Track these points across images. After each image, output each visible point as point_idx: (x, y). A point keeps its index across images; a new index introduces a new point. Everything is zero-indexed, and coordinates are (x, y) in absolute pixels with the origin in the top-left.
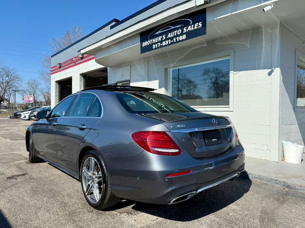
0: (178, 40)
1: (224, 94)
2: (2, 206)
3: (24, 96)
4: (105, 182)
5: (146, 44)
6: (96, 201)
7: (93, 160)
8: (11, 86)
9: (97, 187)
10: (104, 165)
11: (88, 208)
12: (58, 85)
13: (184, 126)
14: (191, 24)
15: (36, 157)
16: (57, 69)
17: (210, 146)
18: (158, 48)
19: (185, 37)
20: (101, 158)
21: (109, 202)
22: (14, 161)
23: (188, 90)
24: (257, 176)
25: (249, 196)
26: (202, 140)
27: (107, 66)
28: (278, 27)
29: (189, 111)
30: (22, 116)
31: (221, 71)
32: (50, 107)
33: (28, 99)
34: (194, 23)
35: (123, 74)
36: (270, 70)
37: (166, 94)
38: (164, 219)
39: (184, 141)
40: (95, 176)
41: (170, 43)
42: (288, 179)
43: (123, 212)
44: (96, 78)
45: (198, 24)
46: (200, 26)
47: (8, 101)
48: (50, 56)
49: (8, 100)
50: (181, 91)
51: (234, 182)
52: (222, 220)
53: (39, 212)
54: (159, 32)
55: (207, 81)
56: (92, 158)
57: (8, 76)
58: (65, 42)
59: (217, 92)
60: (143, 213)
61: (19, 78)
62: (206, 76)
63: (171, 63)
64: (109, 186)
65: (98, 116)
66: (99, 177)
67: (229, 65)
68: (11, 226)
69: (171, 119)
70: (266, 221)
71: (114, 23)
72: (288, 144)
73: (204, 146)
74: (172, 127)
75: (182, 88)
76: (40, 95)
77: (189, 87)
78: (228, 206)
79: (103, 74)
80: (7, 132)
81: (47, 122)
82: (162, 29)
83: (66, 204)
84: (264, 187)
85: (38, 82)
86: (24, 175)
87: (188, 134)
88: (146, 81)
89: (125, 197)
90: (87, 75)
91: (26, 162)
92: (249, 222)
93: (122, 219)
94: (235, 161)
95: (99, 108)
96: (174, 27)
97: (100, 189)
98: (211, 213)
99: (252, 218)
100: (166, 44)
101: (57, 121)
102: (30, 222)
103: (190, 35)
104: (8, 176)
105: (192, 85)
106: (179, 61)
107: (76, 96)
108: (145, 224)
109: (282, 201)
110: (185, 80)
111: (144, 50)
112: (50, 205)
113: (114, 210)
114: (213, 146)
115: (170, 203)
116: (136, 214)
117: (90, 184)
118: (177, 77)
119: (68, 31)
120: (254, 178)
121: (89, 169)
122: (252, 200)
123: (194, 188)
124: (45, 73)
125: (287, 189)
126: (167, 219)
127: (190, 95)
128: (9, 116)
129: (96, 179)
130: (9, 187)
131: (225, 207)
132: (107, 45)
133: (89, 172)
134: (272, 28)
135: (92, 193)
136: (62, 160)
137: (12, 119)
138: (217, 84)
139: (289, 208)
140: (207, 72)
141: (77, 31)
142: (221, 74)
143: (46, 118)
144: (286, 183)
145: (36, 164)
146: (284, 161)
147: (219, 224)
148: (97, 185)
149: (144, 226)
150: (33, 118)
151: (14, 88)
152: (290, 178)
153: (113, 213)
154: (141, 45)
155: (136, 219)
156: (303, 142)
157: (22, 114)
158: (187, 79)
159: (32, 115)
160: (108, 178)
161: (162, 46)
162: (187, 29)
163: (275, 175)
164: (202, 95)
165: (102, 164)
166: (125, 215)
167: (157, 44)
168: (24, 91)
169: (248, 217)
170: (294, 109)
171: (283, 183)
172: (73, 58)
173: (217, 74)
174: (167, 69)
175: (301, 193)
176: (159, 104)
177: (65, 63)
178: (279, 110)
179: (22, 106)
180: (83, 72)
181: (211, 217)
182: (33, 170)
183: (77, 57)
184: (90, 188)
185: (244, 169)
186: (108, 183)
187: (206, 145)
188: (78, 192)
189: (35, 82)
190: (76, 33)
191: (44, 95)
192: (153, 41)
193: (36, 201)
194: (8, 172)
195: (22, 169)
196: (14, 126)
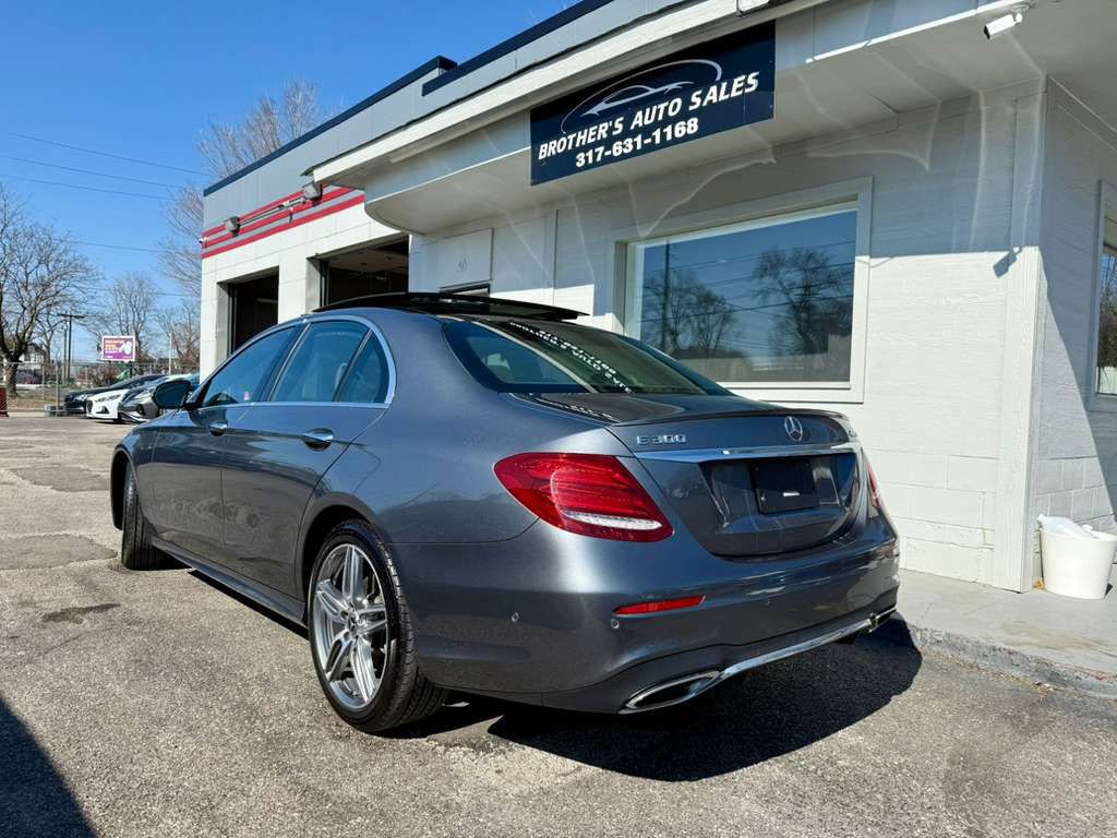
0: (669, 137)
1: (833, 340)
2: (30, 710)
3: (103, 337)
4: (396, 631)
5: (552, 149)
6: (361, 700)
7: (355, 555)
8: (57, 299)
9: (365, 650)
10: (393, 571)
11: (333, 728)
12: (227, 296)
13: (684, 440)
14: (718, 78)
15: (149, 550)
16: (226, 238)
17: (772, 514)
18: (595, 164)
19: (696, 128)
20: (382, 548)
21: (409, 703)
22: (70, 562)
23: (701, 331)
24: (941, 639)
25: (911, 704)
26: (747, 494)
27: (406, 232)
28: (1039, 97)
29: (703, 392)
30: (96, 408)
31: (824, 263)
32: (196, 375)
33: (114, 349)
34: (729, 77)
35: (465, 262)
36: (1004, 254)
37: (621, 333)
38: (601, 770)
39: (681, 495)
40: (362, 611)
41: (639, 147)
42: (1055, 651)
43: (456, 742)
45: (745, 81)
46: (751, 86)
47: (44, 353)
48: (201, 192)
49: (44, 348)
50: (674, 334)
52: (808, 782)
53: (158, 733)
54: (602, 106)
55: (773, 299)
56: (353, 547)
57: (47, 263)
58: (257, 140)
60: (528, 749)
61: (87, 271)
62: (768, 280)
63: (641, 224)
64: (410, 646)
65: (376, 401)
66: (374, 614)
67: (855, 242)
69: (631, 414)
70: (968, 789)
71: (435, 73)
72: (1060, 527)
73: (754, 515)
74: (639, 442)
75: (677, 323)
76: (158, 335)
77: (704, 321)
78: (833, 735)
79: (389, 261)
80: (41, 460)
81: (188, 422)
82: (611, 97)
83: (253, 710)
84: (964, 676)
85: (153, 286)
86: (104, 608)
87: (698, 469)
88: (549, 286)
89: (466, 684)
90: (332, 264)
91: (110, 567)
92: (907, 790)
93: (454, 767)
95: (379, 371)
96: (655, 87)
97: (378, 660)
98: (771, 757)
99: (918, 779)
100: (626, 151)
101: (224, 418)
102: (128, 767)
103: (714, 120)
104: (47, 612)
105: (715, 310)
106: (671, 215)
107: (296, 328)
108: (534, 785)
109: (1029, 724)
110: (688, 291)
111: (543, 171)
112: (197, 710)
113: (424, 737)
114: (784, 517)
115: (624, 708)
116: (502, 752)
117: (343, 640)
118: (660, 281)
119: (268, 101)
120: (932, 644)
121: (338, 586)
122: (919, 717)
123: (714, 659)
124: (182, 252)
125: (1048, 685)
127: (707, 346)
128: (46, 407)
129: (365, 623)
130: (52, 649)
131: (823, 737)
132: (408, 151)
133: (340, 597)
134: (1016, 101)
135: (351, 674)
136: (241, 559)
137: (56, 419)
138: (809, 309)
139: (1054, 749)
140: (770, 265)
142: (822, 275)
143: (187, 407)
144: (1047, 665)
145: (147, 573)
146: (1044, 589)
147: (800, 795)
148: (367, 643)
149: (530, 792)
151: (67, 308)
152: (1061, 648)
153: (420, 746)
154: (535, 152)
155: (501, 766)
157: (93, 398)
158: (697, 288)
159: (128, 405)
160: (408, 617)
161: (611, 159)
162: (703, 97)
163: (1006, 637)
165: (389, 570)
166: (465, 754)
167: (591, 151)
168: (102, 319)
169: (904, 774)
170: (1086, 401)
171: (1035, 665)
172: (284, 200)
173: (808, 274)
174: (626, 245)
175: (1101, 699)
176: (594, 365)
177: (254, 215)
178: (1032, 403)
179: (95, 374)
180: (320, 252)
181: (771, 770)
182: (138, 595)
183: (299, 194)
184: (340, 655)
185: (893, 606)
186: (406, 635)
187: (759, 510)
188: (297, 670)
189: (143, 285)
190: (296, 106)
191: (174, 335)
192: (580, 137)
193: (147, 697)
194: (47, 598)
195: (95, 588)
196: (64, 442)
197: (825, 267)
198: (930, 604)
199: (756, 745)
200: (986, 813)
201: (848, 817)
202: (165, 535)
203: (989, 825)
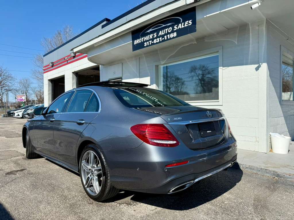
0: (169, 38)
1: (214, 89)
2: (4, 200)
3: (17, 95)
4: (105, 174)
5: (138, 42)
6: (96, 193)
7: (92, 153)
8: (4, 86)
9: (96, 179)
10: (103, 158)
11: (88, 201)
12: (51, 83)
13: (181, 119)
14: (181, 22)
15: (34, 153)
16: (50, 68)
17: (205, 137)
18: (149, 45)
19: (176, 35)
20: (100, 151)
21: (109, 193)
22: (12, 158)
23: (176, 87)
24: (248, 167)
25: (242, 185)
26: (198, 132)
27: (98, 64)
29: (182, 105)
30: (16, 115)
31: (207, 68)
32: (43, 105)
33: (20, 98)
34: (184, 21)
35: (115, 72)
36: (257, 65)
37: (158, 89)
39: (180, 133)
40: (95, 169)
41: (161, 40)
42: (277, 169)
43: (122, 203)
44: (88, 76)
46: (190, 23)
47: (1, 100)
48: (43, 56)
50: (170, 88)
51: (227, 173)
52: (218, 208)
53: (40, 205)
54: (151, 30)
55: (194, 78)
56: (92, 151)
57: (1, 76)
58: (57, 42)
59: (204, 88)
60: (142, 204)
61: (12, 78)
62: (193, 73)
63: (162, 60)
64: (109, 178)
65: (96, 111)
66: (98, 169)
67: (218, 62)
68: (14, 219)
69: (167, 112)
70: (260, 208)
71: (105, 23)
72: (275, 135)
74: (169, 120)
75: (170, 85)
76: (32, 94)
77: (177, 84)
79: (95, 72)
80: (2, 129)
81: (44, 119)
82: (153, 27)
83: (66, 197)
84: (254, 177)
85: (30, 81)
86: (22, 170)
87: (185, 126)
88: (138, 78)
89: (124, 188)
90: (79, 74)
91: (23, 158)
92: (244, 209)
93: (122, 210)
94: (228, 152)
95: (96, 103)
96: (165, 25)
97: (100, 182)
98: (207, 202)
99: (246, 206)
100: (157, 42)
101: (53, 117)
102: (32, 215)
103: (180, 33)
104: (6, 172)
105: (180, 82)
106: (169, 58)
107: (72, 92)
108: (144, 214)
109: (273, 189)
110: (172, 77)
111: (136, 47)
112: (50, 198)
113: (113, 202)
114: (208, 138)
115: (169, 192)
116: (135, 205)
117: (90, 177)
118: (166, 75)
119: (59, 31)
120: (245, 168)
121: (88, 162)
122: (244, 189)
123: (192, 178)
124: (38, 72)
125: (276, 178)
126: (165, 208)
127: (178, 92)
128: (2, 115)
129: (96, 172)
130: (8, 183)
132: (99, 43)
133: (88, 165)
134: (259, 25)
135: (92, 186)
136: (59, 155)
137: (5, 118)
138: (204, 80)
139: (280, 195)
140: (193, 69)
141: (68, 30)
142: (207, 71)
143: (43, 114)
144: (276, 172)
145: (33, 160)
146: (272, 152)
147: (216, 212)
148: (97, 177)
149: (144, 216)
150: (27, 116)
151: (7, 88)
152: (279, 168)
153: (112, 205)
154: (133, 43)
155: (135, 209)
156: (288, 134)
157: (15, 112)
158: (175, 76)
159: (25, 113)
160: (108, 170)
161: (154, 44)
162: (177, 27)
163: (264, 165)
164: (189, 92)
165: (102, 157)
166: (125, 206)
167: (148, 42)
168: (16, 90)
169: (242, 205)
170: (280, 102)
171: (273, 172)
172: (65, 57)
173: (203, 71)
174: (158, 66)
175: (290, 181)
176: (152, 98)
177: (57, 61)
178: (267, 104)
179: (15, 105)
180: (76, 71)
181: (207, 206)
182: (31, 166)
183: (69, 55)
184: (89, 181)
185: (236, 160)
186: (108, 175)
187: (201, 137)
188: (77, 185)
189: (27, 81)
190: (67, 32)
191: (36, 94)
192: (145, 38)
193: (36, 195)
194: (6, 168)
195: (19, 165)
196: (8, 124)
197: (208, 70)
198: (244, 158)
199: (202, 199)
200: (265, 214)
201: (229, 218)
202: (37, 149)
203: (266, 217)
